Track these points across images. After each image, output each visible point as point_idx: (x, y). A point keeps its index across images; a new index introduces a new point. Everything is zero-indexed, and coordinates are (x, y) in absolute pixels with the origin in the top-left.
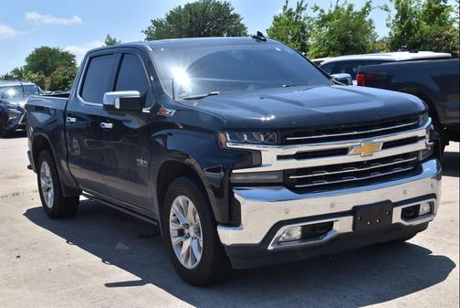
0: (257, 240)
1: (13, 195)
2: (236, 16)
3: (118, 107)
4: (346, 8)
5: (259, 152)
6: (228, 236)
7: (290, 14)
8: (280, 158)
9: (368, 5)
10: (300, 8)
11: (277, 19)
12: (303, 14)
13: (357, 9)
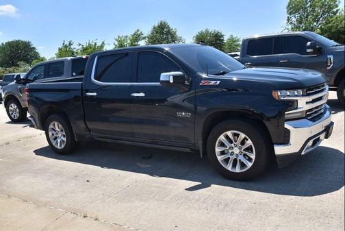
0: (297, 150)
1: (6, 144)
2: (34, 48)
3: (171, 81)
4: (94, 44)
5: (297, 101)
6: (279, 150)
7: (66, 46)
8: (307, 103)
9: (103, 43)
10: (70, 44)
11: (60, 49)
12: (72, 47)
13: (99, 44)
